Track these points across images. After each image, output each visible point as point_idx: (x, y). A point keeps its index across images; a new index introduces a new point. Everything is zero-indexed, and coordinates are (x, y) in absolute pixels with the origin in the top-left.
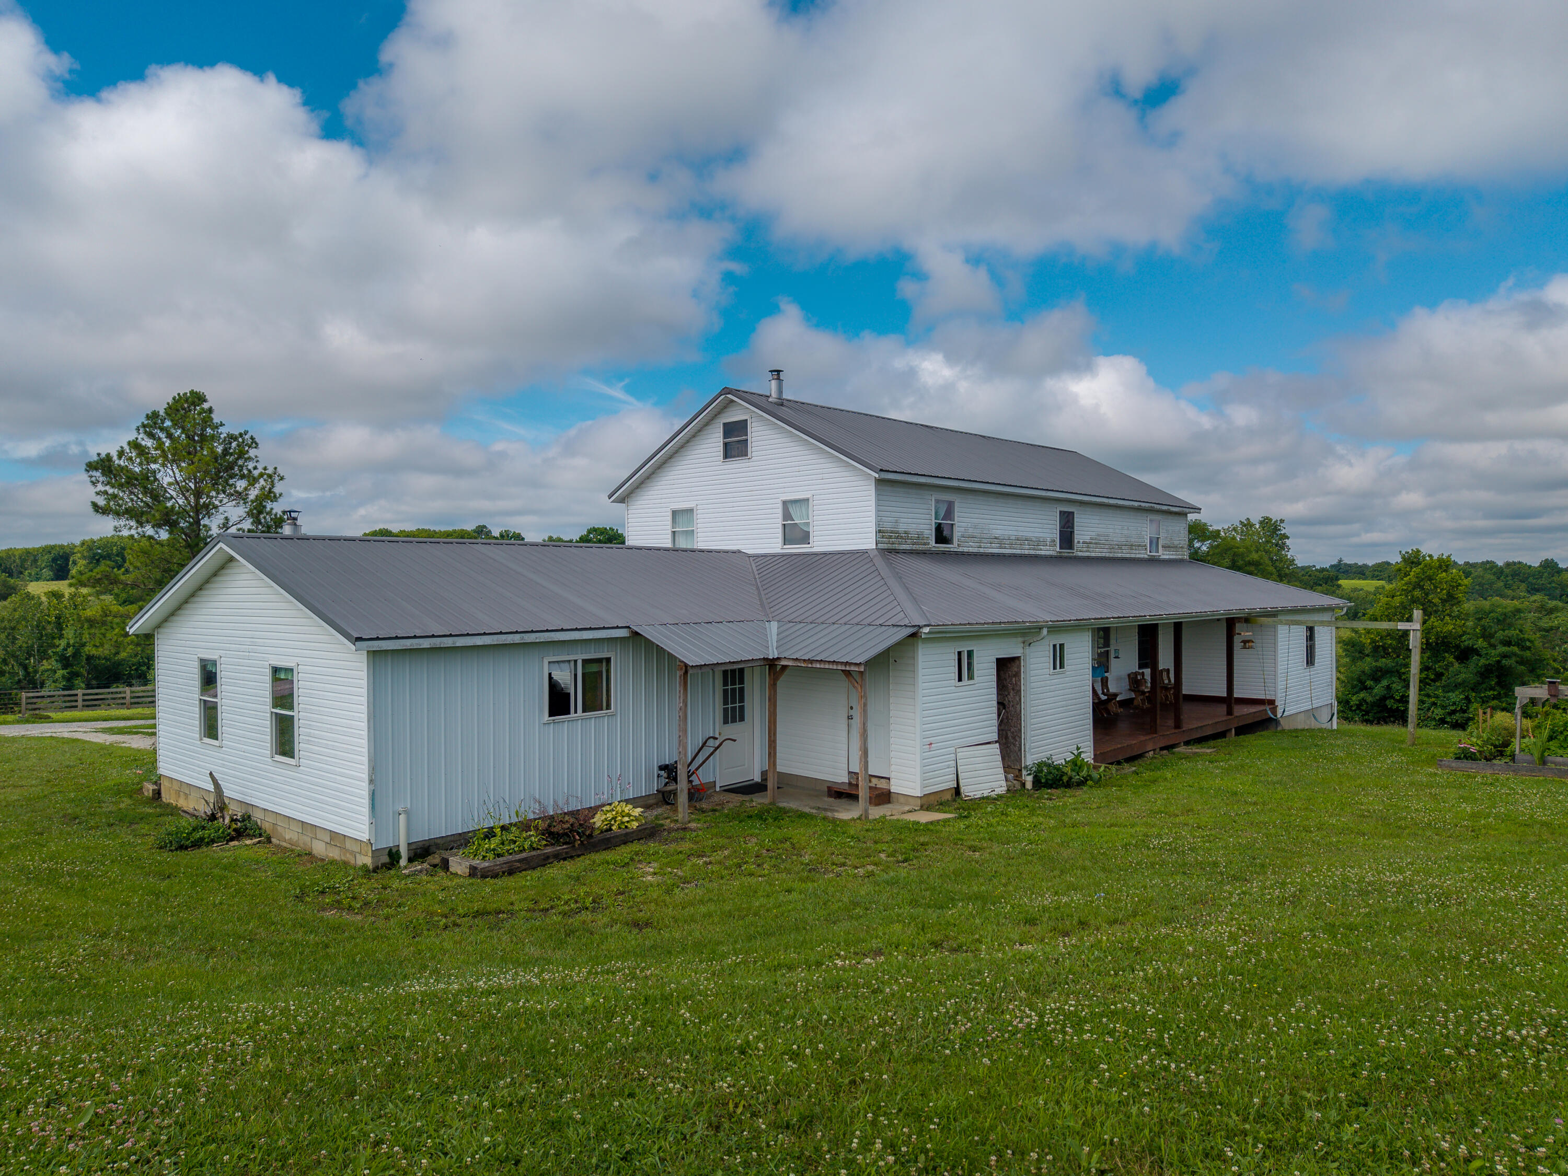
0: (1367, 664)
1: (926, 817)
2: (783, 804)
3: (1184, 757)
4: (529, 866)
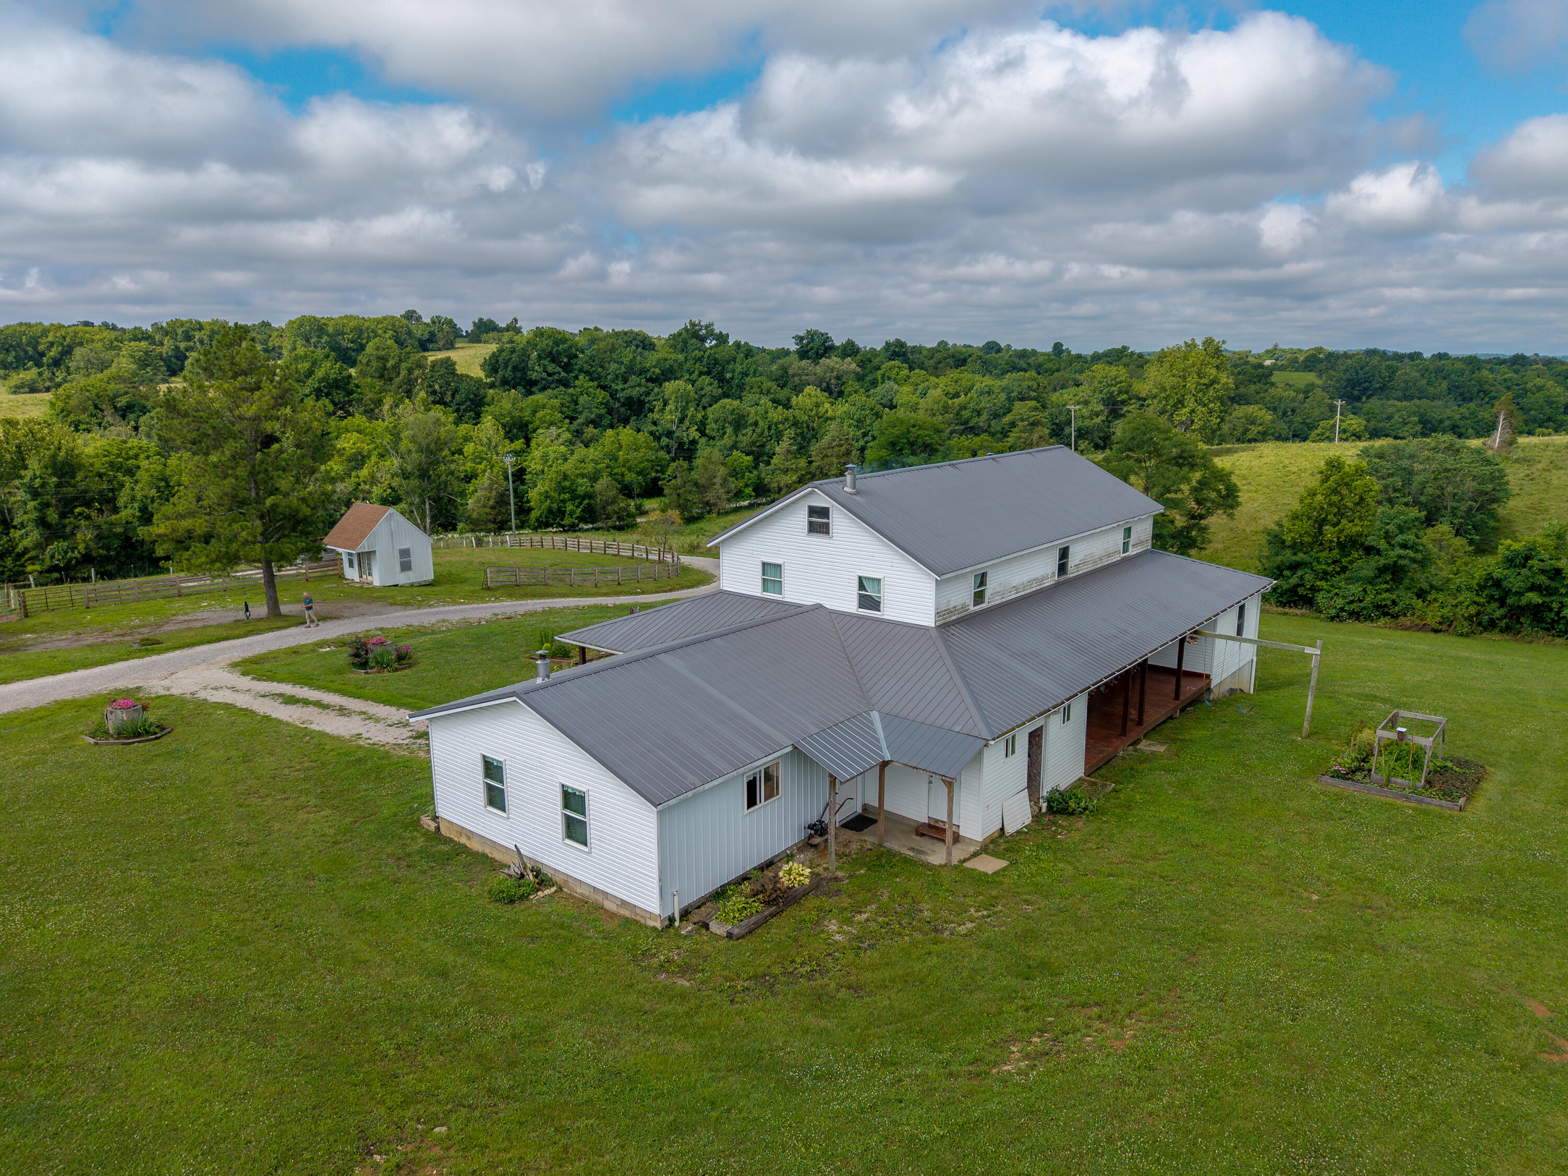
0: (1288, 556)
1: (990, 865)
2: (888, 845)
3: (1145, 759)
4: (758, 925)
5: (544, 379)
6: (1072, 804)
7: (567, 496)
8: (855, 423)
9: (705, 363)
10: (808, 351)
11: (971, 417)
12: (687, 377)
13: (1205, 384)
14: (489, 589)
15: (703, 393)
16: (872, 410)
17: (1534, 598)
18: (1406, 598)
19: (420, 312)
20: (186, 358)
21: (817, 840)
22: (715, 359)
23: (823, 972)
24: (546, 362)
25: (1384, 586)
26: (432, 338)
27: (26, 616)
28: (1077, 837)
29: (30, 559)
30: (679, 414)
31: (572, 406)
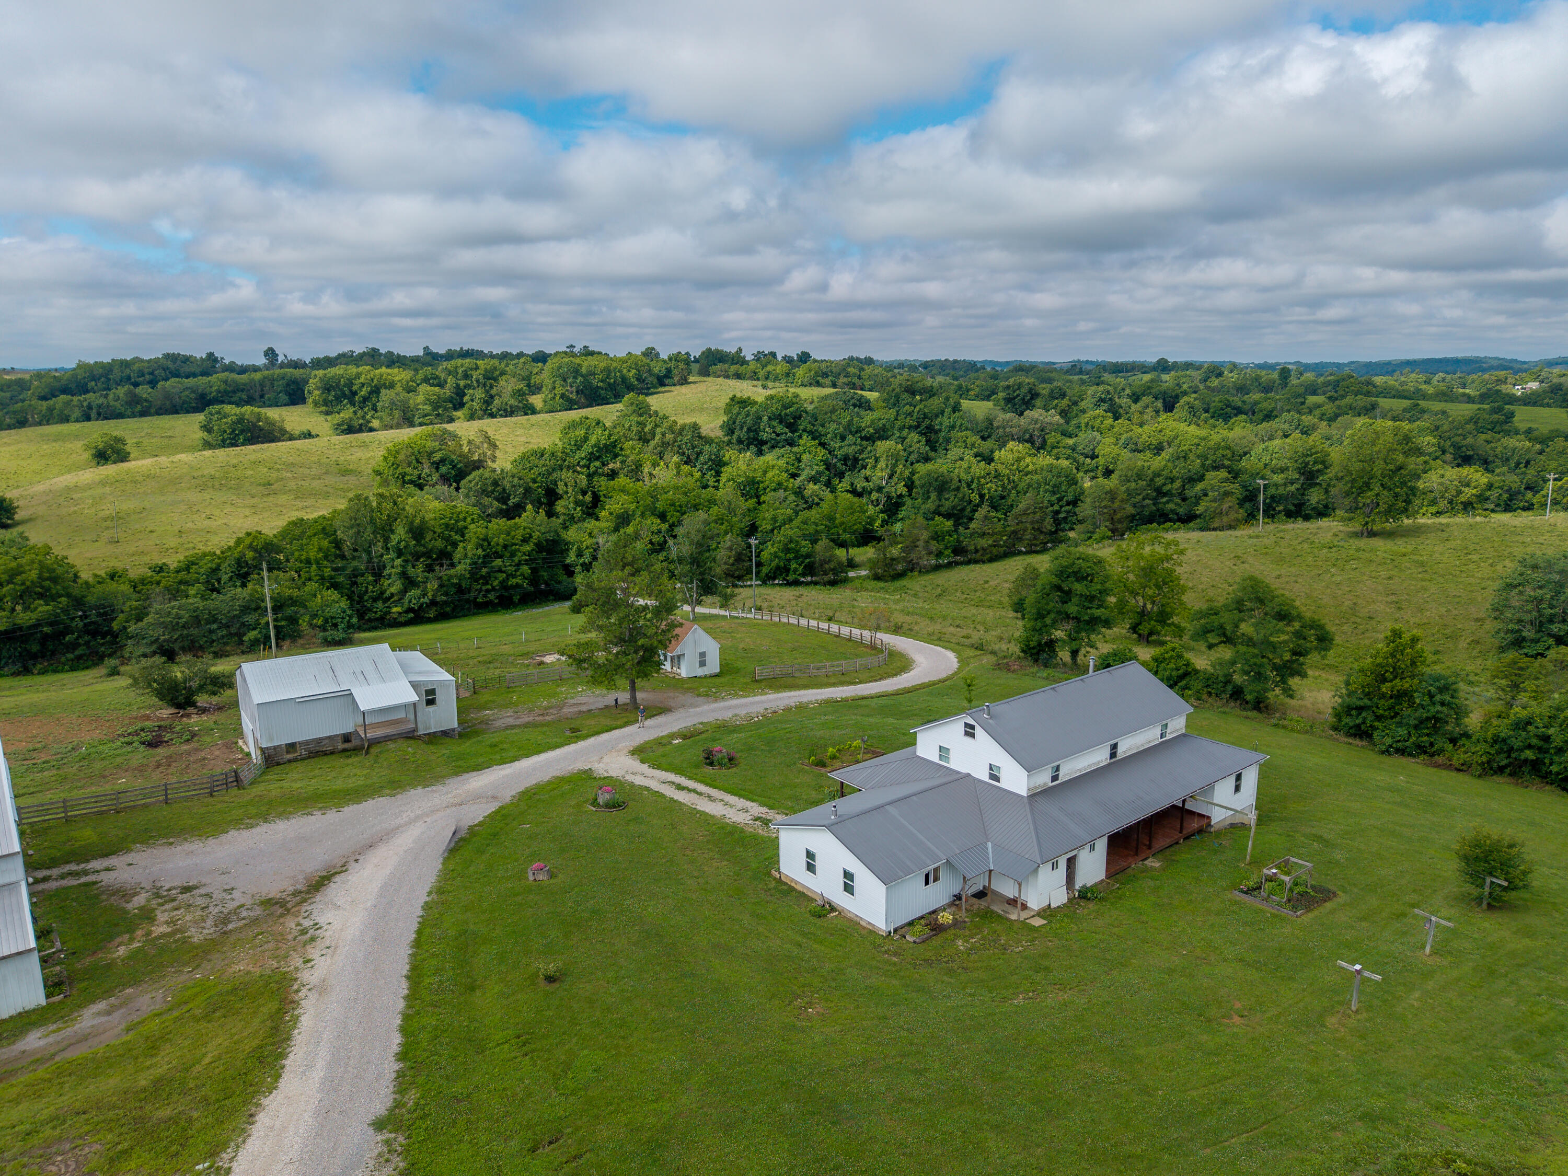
1: (1038, 922)
2: (992, 907)
3: (1146, 870)
4: (927, 939)
5: (772, 439)
6: (1089, 895)
7: (792, 556)
8: (1051, 489)
9: (914, 417)
10: (1015, 398)
11: (1164, 484)
12: (898, 434)
13: (1390, 470)
14: (756, 681)
15: (911, 450)
16: (1067, 477)
17: (1529, 754)
18: (1441, 742)
19: (658, 349)
20: (465, 395)
21: (957, 902)
22: (924, 414)
23: (953, 961)
24: (775, 423)
25: (1425, 731)
26: (669, 373)
27: (475, 693)
28: (1086, 911)
29: (393, 602)
30: (888, 471)
31: (796, 465)
